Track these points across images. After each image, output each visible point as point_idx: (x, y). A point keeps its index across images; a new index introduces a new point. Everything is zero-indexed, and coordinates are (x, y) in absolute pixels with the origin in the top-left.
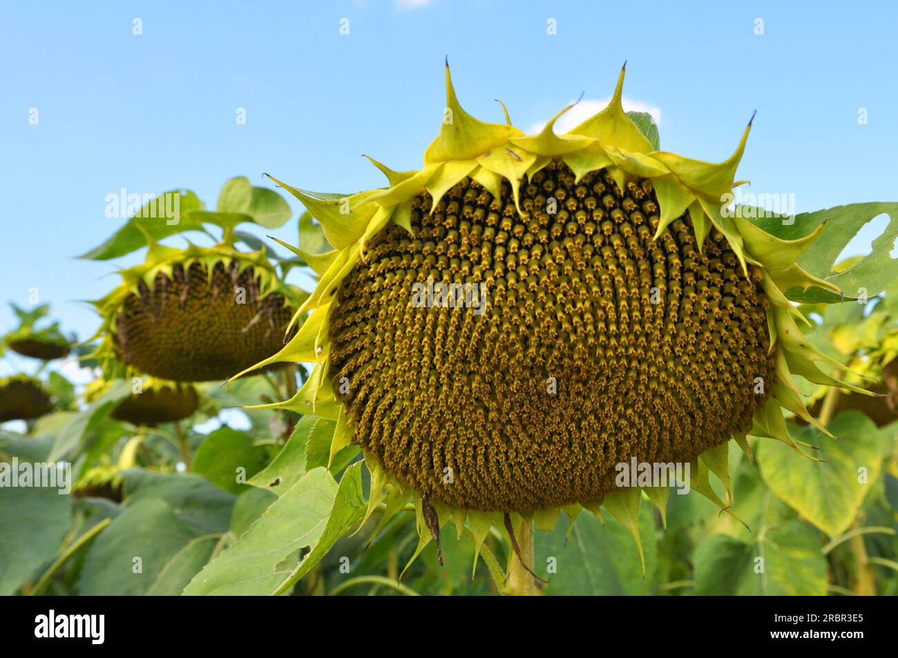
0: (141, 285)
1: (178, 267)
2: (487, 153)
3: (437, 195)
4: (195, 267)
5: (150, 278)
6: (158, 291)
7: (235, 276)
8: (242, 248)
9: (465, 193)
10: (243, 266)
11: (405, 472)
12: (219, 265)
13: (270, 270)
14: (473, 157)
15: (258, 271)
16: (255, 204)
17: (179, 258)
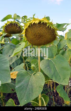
0: (7, 25)
1: (10, 23)
2: (36, 20)
3: (32, 24)
4: (12, 23)
5: (8, 24)
6: (8, 26)
7: (16, 24)
8: (16, 21)
9: (34, 23)
10: (16, 23)
11: (30, 42)
12: (14, 23)
13: (19, 24)
14: (35, 21)
15: (18, 24)
16: (17, 17)
17: (10, 22)
